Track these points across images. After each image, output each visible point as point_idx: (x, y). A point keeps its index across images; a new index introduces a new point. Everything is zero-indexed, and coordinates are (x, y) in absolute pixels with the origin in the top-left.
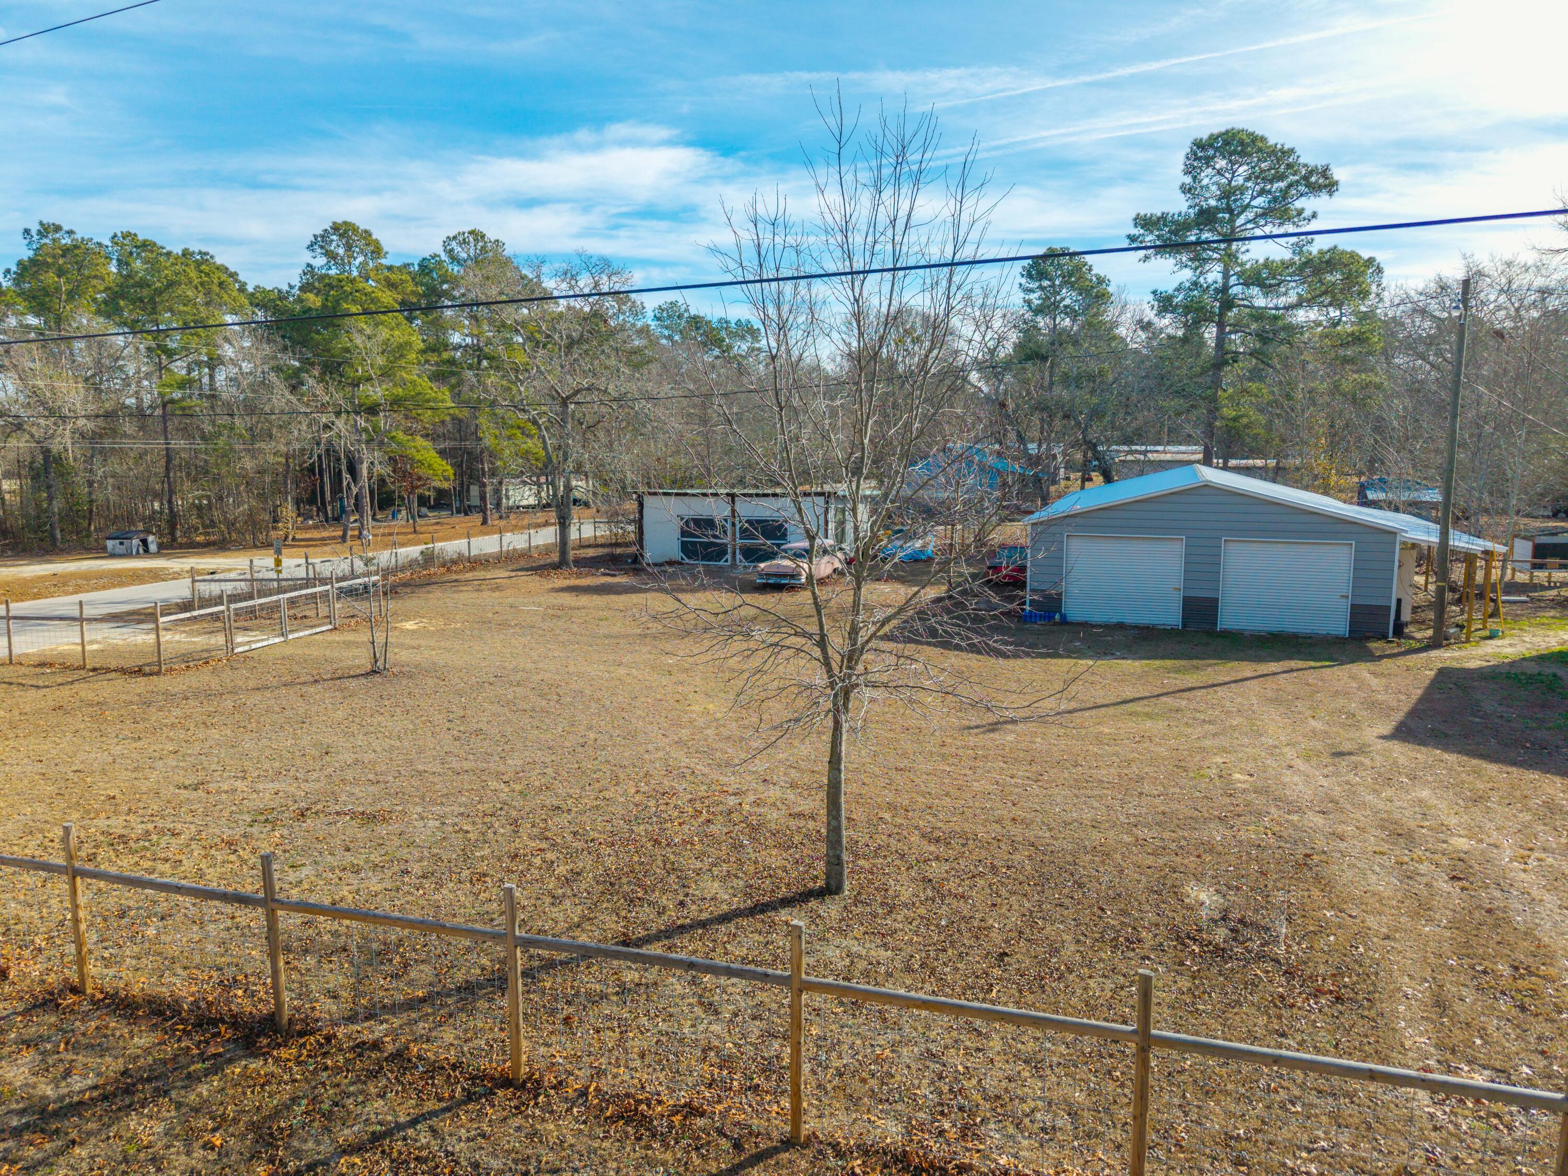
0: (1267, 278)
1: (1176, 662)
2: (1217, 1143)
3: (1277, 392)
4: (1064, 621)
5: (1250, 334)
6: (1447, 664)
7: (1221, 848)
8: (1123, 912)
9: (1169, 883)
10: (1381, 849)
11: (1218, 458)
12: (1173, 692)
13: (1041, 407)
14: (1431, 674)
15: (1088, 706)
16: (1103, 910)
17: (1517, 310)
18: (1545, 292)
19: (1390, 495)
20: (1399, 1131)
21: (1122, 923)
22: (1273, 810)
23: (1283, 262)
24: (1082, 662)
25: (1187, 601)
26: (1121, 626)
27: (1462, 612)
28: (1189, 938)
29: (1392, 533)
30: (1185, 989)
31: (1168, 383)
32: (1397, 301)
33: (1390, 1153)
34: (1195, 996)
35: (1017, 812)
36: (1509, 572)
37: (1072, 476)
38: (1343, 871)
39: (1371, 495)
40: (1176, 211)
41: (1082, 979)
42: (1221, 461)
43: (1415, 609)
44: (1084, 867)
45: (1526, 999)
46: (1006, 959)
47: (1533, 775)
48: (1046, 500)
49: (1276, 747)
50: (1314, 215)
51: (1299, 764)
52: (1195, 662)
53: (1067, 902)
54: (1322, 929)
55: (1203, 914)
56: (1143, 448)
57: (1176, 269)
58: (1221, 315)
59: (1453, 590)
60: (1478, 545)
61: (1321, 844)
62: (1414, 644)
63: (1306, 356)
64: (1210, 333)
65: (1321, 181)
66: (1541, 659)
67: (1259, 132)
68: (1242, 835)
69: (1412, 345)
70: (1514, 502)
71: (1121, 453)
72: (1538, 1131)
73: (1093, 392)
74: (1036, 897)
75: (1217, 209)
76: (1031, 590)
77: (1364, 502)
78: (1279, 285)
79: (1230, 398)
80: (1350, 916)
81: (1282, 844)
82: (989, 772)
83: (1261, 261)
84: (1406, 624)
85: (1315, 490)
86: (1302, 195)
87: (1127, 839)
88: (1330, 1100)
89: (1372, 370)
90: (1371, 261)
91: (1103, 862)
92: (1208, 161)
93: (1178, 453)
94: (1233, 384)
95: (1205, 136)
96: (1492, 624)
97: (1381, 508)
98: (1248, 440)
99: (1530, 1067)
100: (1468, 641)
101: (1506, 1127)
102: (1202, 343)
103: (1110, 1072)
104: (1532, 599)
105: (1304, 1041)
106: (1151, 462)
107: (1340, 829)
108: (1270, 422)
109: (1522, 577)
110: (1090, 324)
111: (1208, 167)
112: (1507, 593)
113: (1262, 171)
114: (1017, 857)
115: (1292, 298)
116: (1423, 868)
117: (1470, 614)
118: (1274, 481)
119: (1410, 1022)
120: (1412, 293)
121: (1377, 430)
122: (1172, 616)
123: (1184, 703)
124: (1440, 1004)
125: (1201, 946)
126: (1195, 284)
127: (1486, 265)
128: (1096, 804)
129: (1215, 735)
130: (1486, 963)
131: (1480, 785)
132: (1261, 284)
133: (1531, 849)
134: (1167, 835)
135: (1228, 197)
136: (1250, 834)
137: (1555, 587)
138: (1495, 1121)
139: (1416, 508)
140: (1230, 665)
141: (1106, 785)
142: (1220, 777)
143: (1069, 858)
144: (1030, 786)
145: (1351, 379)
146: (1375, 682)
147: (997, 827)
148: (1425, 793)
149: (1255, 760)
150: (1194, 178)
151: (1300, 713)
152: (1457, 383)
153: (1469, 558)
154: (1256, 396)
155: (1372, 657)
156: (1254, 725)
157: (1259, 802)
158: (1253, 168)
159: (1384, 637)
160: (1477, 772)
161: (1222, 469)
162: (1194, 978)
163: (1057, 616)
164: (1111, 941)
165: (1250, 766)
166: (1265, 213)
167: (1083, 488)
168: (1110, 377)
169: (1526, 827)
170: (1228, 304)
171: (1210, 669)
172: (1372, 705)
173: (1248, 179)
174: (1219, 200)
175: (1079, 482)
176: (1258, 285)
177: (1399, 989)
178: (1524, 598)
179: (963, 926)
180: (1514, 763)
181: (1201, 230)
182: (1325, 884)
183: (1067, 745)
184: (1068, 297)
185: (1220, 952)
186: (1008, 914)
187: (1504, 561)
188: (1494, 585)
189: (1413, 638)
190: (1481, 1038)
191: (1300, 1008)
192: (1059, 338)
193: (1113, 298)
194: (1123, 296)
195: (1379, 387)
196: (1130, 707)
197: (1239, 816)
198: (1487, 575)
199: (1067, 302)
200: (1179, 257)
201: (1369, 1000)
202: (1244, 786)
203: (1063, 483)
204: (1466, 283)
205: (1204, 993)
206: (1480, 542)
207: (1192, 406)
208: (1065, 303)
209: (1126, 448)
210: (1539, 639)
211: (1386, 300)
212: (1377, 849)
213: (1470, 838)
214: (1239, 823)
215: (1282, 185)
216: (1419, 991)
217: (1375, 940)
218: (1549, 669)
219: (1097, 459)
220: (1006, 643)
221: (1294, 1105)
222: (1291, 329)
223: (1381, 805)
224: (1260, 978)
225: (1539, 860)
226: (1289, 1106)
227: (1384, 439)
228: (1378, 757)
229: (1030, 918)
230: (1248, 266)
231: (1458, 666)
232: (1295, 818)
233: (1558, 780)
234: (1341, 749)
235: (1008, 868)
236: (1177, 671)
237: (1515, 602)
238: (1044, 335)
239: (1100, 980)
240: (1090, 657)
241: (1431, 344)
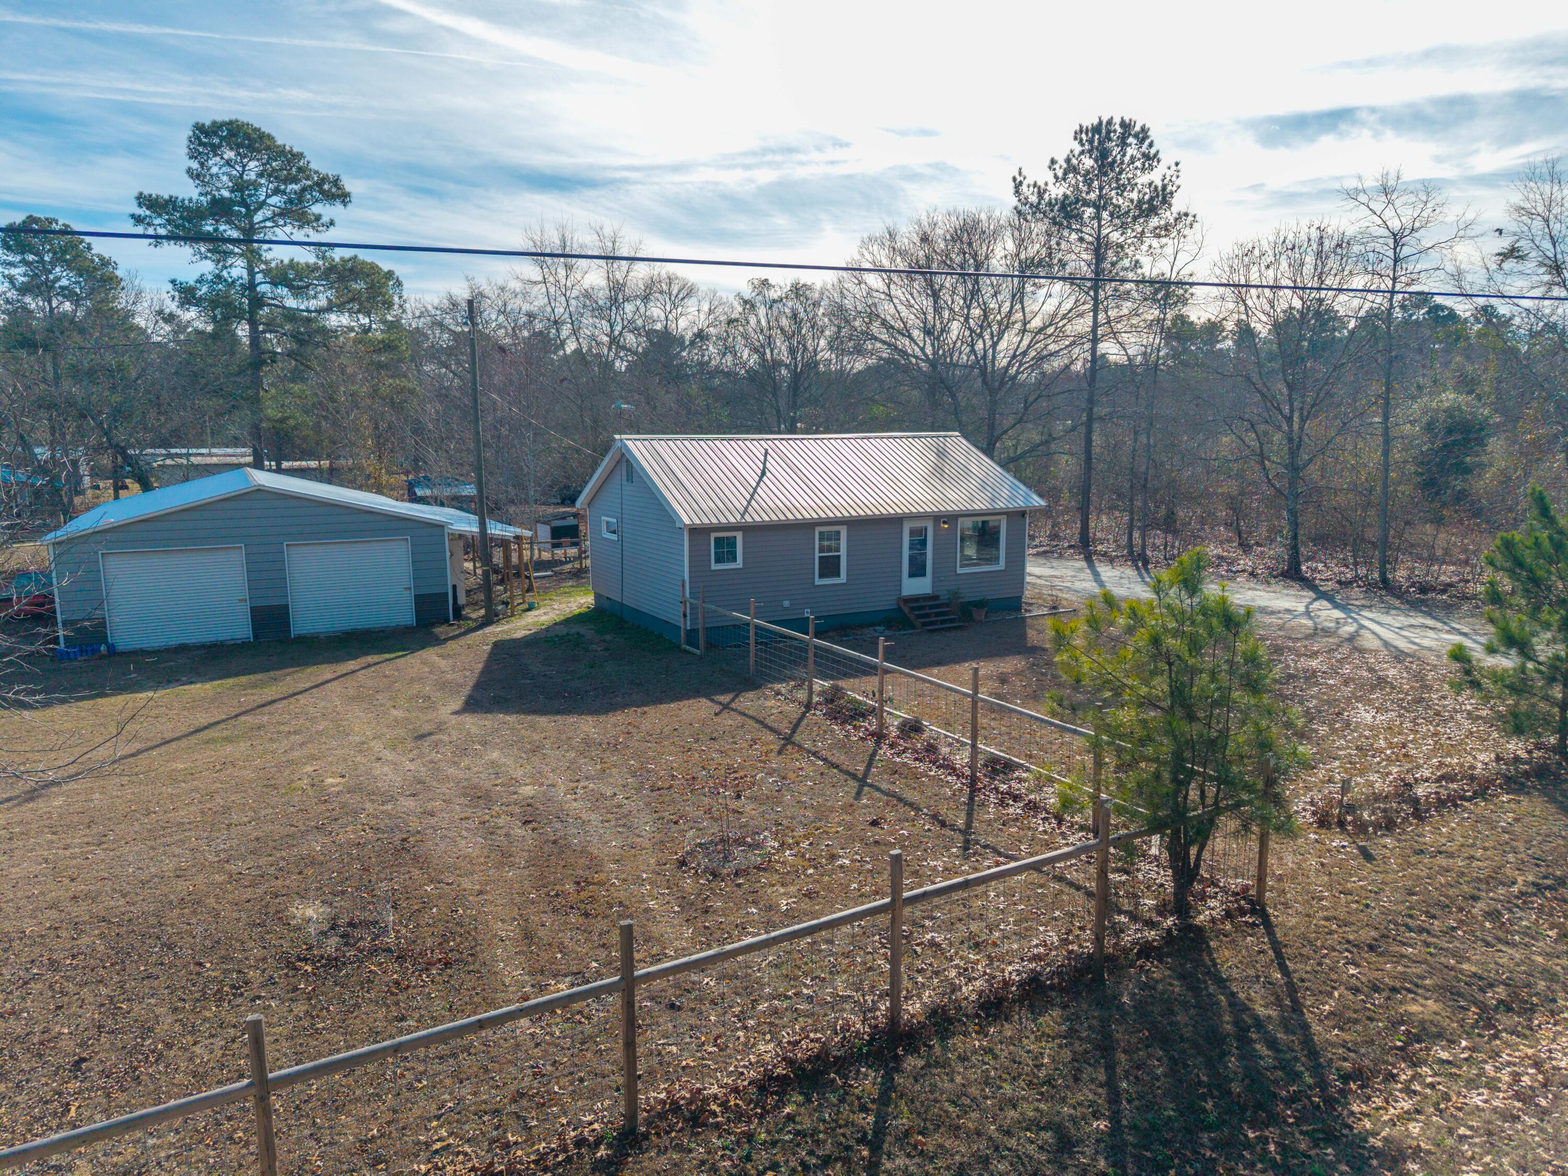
0: (294, 280)
1: (251, 677)
2: (352, 1155)
3: (320, 394)
4: (112, 651)
5: (285, 334)
6: (499, 638)
7: (322, 858)
8: (225, 959)
9: (272, 910)
10: (466, 815)
11: (270, 460)
12: (253, 710)
13: (46, 404)
14: (488, 648)
15: (155, 743)
16: (200, 964)
17: (513, 329)
18: (531, 316)
19: (435, 492)
20: (510, 1062)
21: (225, 972)
22: (368, 805)
23: (307, 265)
24: (141, 695)
25: (256, 612)
26: (183, 648)
27: (505, 590)
28: (300, 960)
29: (439, 527)
30: (302, 1015)
31: (203, 381)
32: (417, 314)
33: (505, 1084)
34: (313, 1018)
35: (79, 888)
36: (536, 552)
37: (101, 484)
38: (437, 844)
39: (419, 492)
40: (187, 197)
41: (185, 1049)
42: (273, 463)
43: (468, 592)
44: (172, 925)
45: (588, 906)
46: (84, 1066)
47: (571, 719)
48: (70, 513)
49: (363, 743)
50: (332, 223)
51: (388, 755)
52: (272, 674)
53: (155, 971)
54: (426, 906)
55: (312, 930)
56: (184, 451)
57: (194, 259)
58: (252, 312)
59: (496, 572)
60: (509, 532)
61: (414, 825)
62: (472, 624)
63: (343, 360)
64: (242, 331)
65: (334, 190)
66: (568, 621)
67: (265, 129)
68: (342, 838)
69: (435, 354)
70: (532, 493)
71: (157, 457)
72: (608, 1011)
73: (113, 388)
74: (116, 978)
75: (231, 202)
76: (64, 623)
77: (415, 499)
78: (307, 287)
79: (274, 398)
80: (448, 884)
81: (380, 836)
82: (32, 850)
83: (286, 261)
84: (463, 607)
85: (369, 489)
86: (317, 201)
87: (219, 878)
88: (451, 1061)
89: (405, 377)
90: (390, 274)
91: (194, 912)
92: (215, 149)
93: (224, 455)
94: (272, 385)
95: (208, 123)
96: (529, 597)
97: (428, 504)
98: (298, 442)
99: (596, 961)
100: (513, 615)
101: (587, 1018)
102: (235, 340)
103: (231, 1138)
104: (556, 573)
105: (422, 1016)
106: (196, 467)
107: (429, 806)
108: (318, 423)
109: (546, 556)
110: (98, 311)
111: (216, 155)
112: (537, 570)
113: (274, 170)
114: (85, 940)
115: (322, 302)
116: (501, 821)
117: (512, 592)
118: (330, 482)
119: (507, 963)
120: (430, 308)
121: (415, 431)
122: (242, 629)
123: (266, 718)
124: (528, 936)
125: (314, 963)
126: (219, 277)
127: (486, 289)
128: (177, 851)
129: (302, 745)
130: (557, 887)
131: (536, 737)
132: (289, 285)
133: (578, 781)
134: (263, 861)
135: (242, 191)
136: (348, 834)
137: (570, 562)
138: (578, 1017)
139: (459, 502)
140: (309, 670)
141: (188, 826)
142: (313, 785)
143: (153, 920)
144: (91, 852)
145: (388, 383)
146: (443, 663)
147: (54, 914)
148: (495, 755)
149: (345, 760)
150: (202, 164)
151: (381, 705)
152: (475, 390)
153: (504, 543)
154: (300, 397)
155: (438, 641)
156: (340, 726)
157: (353, 800)
158: (263, 164)
159: (446, 621)
160: (533, 727)
161: (275, 471)
162: (310, 999)
163: (103, 648)
164: (215, 994)
165: (340, 768)
166: (283, 213)
167: (117, 497)
168: (134, 374)
169: (572, 763)
170: (258, 302)
171: (288, 678)
172: (444, 686)
173: (260, 175)
174: (232, 191)
175: (111, 491)
176: (286, 286)
177: (495, 936)
178: (549, 573)
179: (17, 1049)
180: (558, 712)
181: (217, 221)
182: (421, 861)
183: (134, 793)
184: (64, 278)
185: (334, 962)
186: (81, 1011)
187: (531, 543)
188: (526, 564)
189: (470, 619)
190: (561, 952)
191: (414, 987)
192: (57, 322)
193: (123, 284)
194: (136, 283)
195: (412, 392)
196: (205, 735)
197: (336, 820)
198: (520, 556)
199: (64, 282)
200: (196, 246)
201: (472, 955)
202: (337, 789)
203: (89, 493)
204: (470, 303)
205: (322, 1010)
206: (511, 529)
207: (233, 406)
208: (61, 283)
209: (164, 452)
210: (564, 606)
211: (409, 311)
212: (463, 815)
213: (534, 785)
214: (336, 827)
215: (296, 187)
216: (512, 931)
217: (471, 898)
218: (575, 629)
219: (129, 465)
220: (33, 693)
221: (420, 1081)
222: (324, 331)
223: (461, 775)
224: (375, 973)
225: (584, 788)
226: (416, 1084)
227: (423, 440)
228: (453, 732)
229: (111, 1007)
230: (273, 265)
231: (508, 638)
232: (389, 807)
233: (589, 718)
234: (422, 732)
235: (74, 957)
236: (254, 686)
237: (544, 577)
238: (38, 319)
239: (207, 1042)
240: (150, 688)
241: (450, 355)
